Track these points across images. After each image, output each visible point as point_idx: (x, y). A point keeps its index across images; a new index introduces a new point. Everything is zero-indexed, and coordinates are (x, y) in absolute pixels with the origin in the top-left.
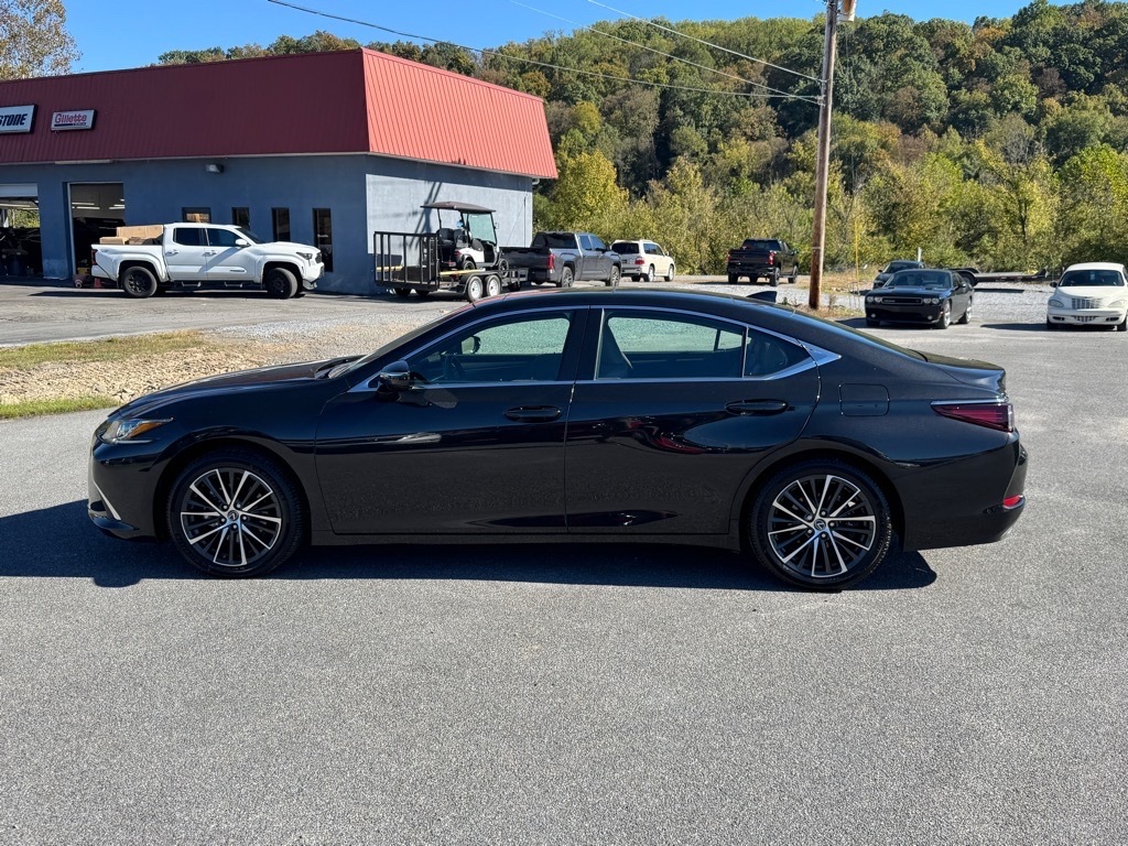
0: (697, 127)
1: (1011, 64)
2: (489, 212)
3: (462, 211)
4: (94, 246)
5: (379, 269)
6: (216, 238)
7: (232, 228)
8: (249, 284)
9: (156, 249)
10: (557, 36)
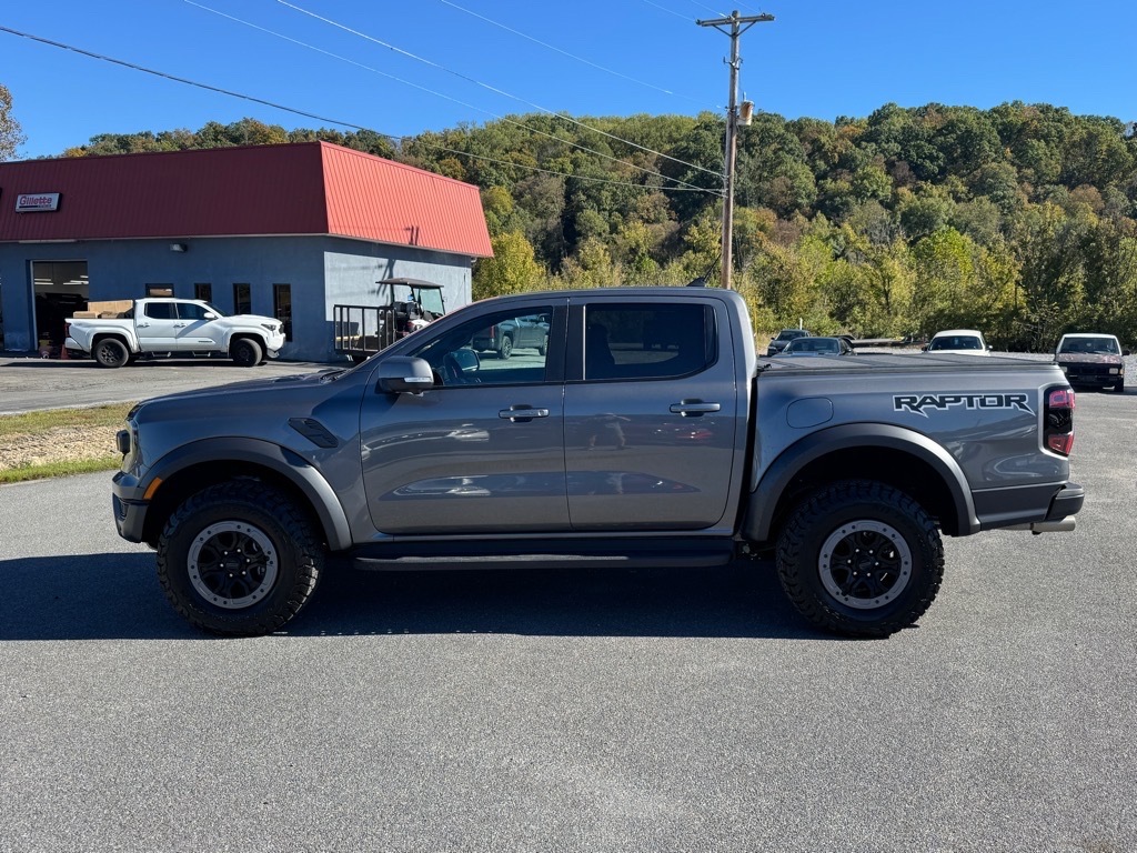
0: (599, 211)
1: (868, 157)
2: (438, 287)
3: (413, 286)
4: (68, 320)
5: (338, 338)
6: (184, 312)
7: (200, 303)
8: (216, 353)
9: (128, 323)
10: (470, 127)
